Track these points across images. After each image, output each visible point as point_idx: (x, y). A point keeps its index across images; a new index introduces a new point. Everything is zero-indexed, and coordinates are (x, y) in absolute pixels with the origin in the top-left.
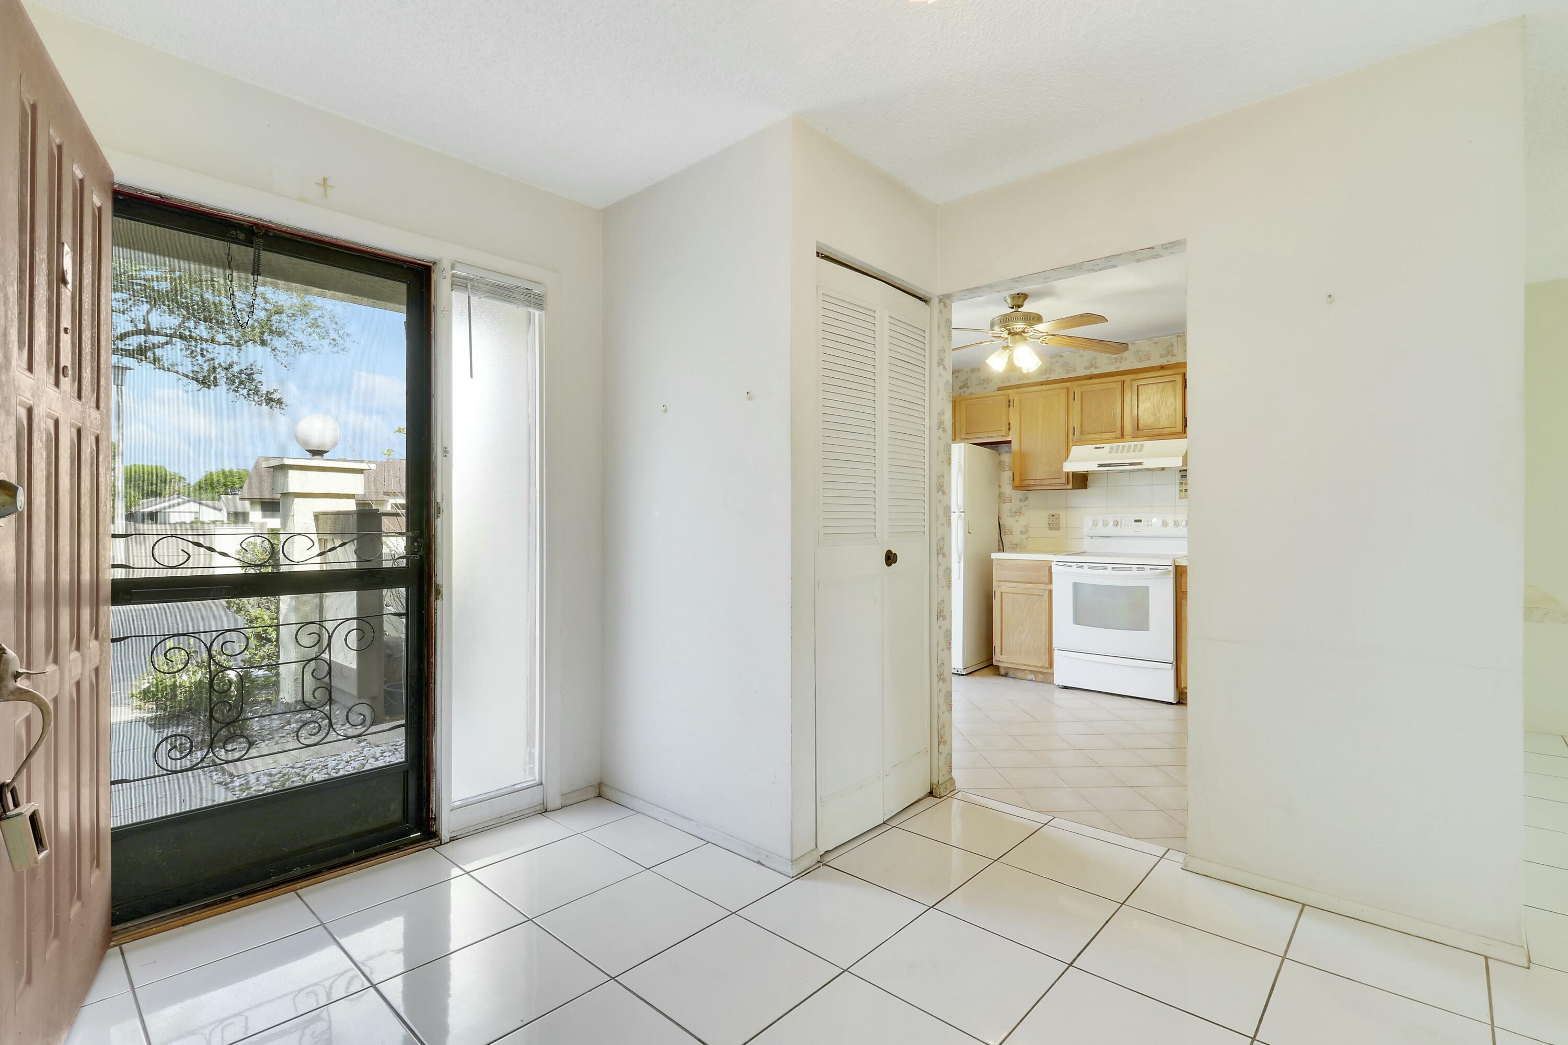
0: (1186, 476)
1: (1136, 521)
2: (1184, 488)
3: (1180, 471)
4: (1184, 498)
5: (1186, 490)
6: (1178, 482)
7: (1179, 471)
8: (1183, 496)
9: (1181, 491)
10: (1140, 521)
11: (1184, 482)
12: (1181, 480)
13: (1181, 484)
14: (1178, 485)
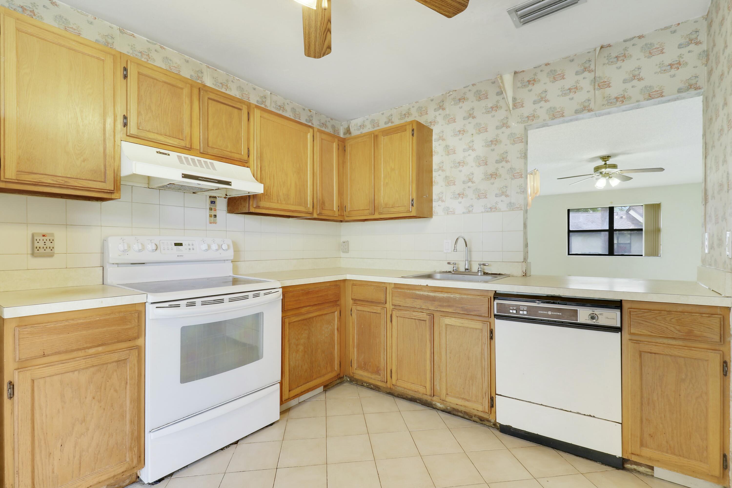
0: (214, 202)
1: (176, 244)
2: (213, 213)
3: (210, 197)
4: (213, 223)
5: (215, 216)
6: (208, 207)
7: (208, 197)
8: (212, 221)
9: (211, 216)
10: (181, 244)
11: (213, 208)
12: (210, 205)
13: (211, 209)
14: (208, 210)
